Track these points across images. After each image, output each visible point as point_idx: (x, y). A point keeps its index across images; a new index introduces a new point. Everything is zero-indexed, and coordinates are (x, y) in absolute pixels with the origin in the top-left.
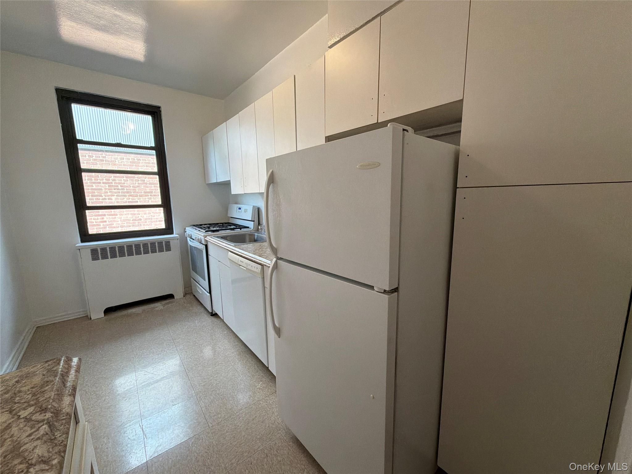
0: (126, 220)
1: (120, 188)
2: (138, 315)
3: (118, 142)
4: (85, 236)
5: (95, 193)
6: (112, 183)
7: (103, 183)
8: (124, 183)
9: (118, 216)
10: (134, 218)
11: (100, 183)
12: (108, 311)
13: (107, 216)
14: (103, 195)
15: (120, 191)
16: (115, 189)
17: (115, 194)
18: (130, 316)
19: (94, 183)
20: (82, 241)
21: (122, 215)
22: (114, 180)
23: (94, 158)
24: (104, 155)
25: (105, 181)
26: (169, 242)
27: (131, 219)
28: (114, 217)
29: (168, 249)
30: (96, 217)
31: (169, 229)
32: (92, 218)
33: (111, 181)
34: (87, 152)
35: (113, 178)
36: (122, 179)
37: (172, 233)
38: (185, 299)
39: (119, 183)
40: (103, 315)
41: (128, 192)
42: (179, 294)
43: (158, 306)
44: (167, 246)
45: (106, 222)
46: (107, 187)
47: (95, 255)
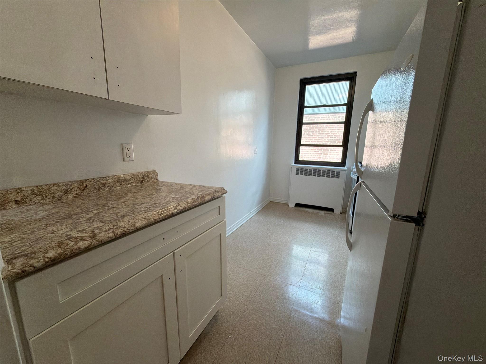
0: (332, 158)
1: (333, 137)
2: (309, 213)
3: (324, 104)
4: (297, 161)
5: (319, 140)
6: (330, 133)
7: (325, 134)
8: (337, 134)
9: (329, 155)
10: (337, 157)
11: (323, 134)
12: (297, 205)
13: (322, 155)
14: (323, 141)
15: (333, 139)
16: (330, 138)
17: (330, 141)
18: (305, 212)
19: (321, 134)
20: (295, 164)
21: (331, 154)
22: (331, 132)
23: (324, 118)
24: (329, 116)
25: (326, 132)
26: (339, 172)
27: (335, 158)
28: (326, 155)
29: (338, 177)
30: (317, 155)
31: (343, 164)
32: (315, 155)
33: (330, 132)
34: (321, 115)
35: (331, 130)
36: (336, 131)
37: (344, 166)
38: (341, 216)
39: (334, 134)
40: (294, 206)
41: (337, 140)
42: (338, 211)
43: (322, 213)
44: (337, 175)
45: (321, 158)
46: (327, 137)
47: (299, 172)
